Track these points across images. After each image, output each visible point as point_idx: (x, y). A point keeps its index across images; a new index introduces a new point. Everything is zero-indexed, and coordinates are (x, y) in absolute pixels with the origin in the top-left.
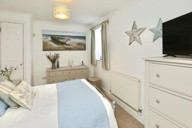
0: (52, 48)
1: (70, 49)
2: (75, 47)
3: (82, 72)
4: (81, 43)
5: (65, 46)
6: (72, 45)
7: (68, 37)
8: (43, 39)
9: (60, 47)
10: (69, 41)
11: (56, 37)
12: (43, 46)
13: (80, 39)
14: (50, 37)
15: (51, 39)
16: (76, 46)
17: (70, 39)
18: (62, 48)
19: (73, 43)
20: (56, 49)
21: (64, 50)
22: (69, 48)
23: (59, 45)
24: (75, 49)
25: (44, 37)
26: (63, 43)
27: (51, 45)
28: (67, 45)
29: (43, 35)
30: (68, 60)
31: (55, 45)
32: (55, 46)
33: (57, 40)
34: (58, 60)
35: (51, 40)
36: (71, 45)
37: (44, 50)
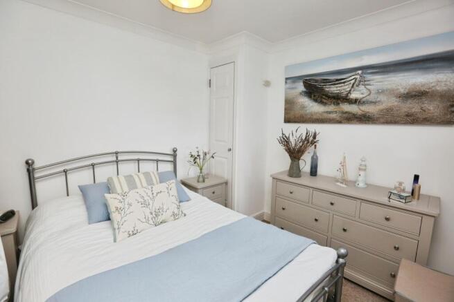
0: (306, 115)
1: (365, 119)
2: (389, 110)
3: (387, 219)
4: (422, 89)
5: (346, 107)
6: (375, 103)
7: (360, 72)
8: (286, 92)
9: (327, 112)
10: (362, 87)
11: (316, 81)
12: (285, 109)
13: (426, 69)
14: (302, 84)
15: (305, 86)
16: (396, 103)
17: (369, 77)
18: (333, 116)
19: (381, 92)
20: (315, 117)
21: (340, 122)
22: (360, 112)
23: (324, 104)
24: (389, 118)
25: (288, 86)
26: (338, 99)
27: (303, 107)
28: (356, 101)
29: (287, 79)
30: (341, 159)
31: (312, 106)
32: (314, 108)
33: (322, 89)
34: (315, 153)
35: (304, 90)
36: (371, 102)
37: (287, 121)
